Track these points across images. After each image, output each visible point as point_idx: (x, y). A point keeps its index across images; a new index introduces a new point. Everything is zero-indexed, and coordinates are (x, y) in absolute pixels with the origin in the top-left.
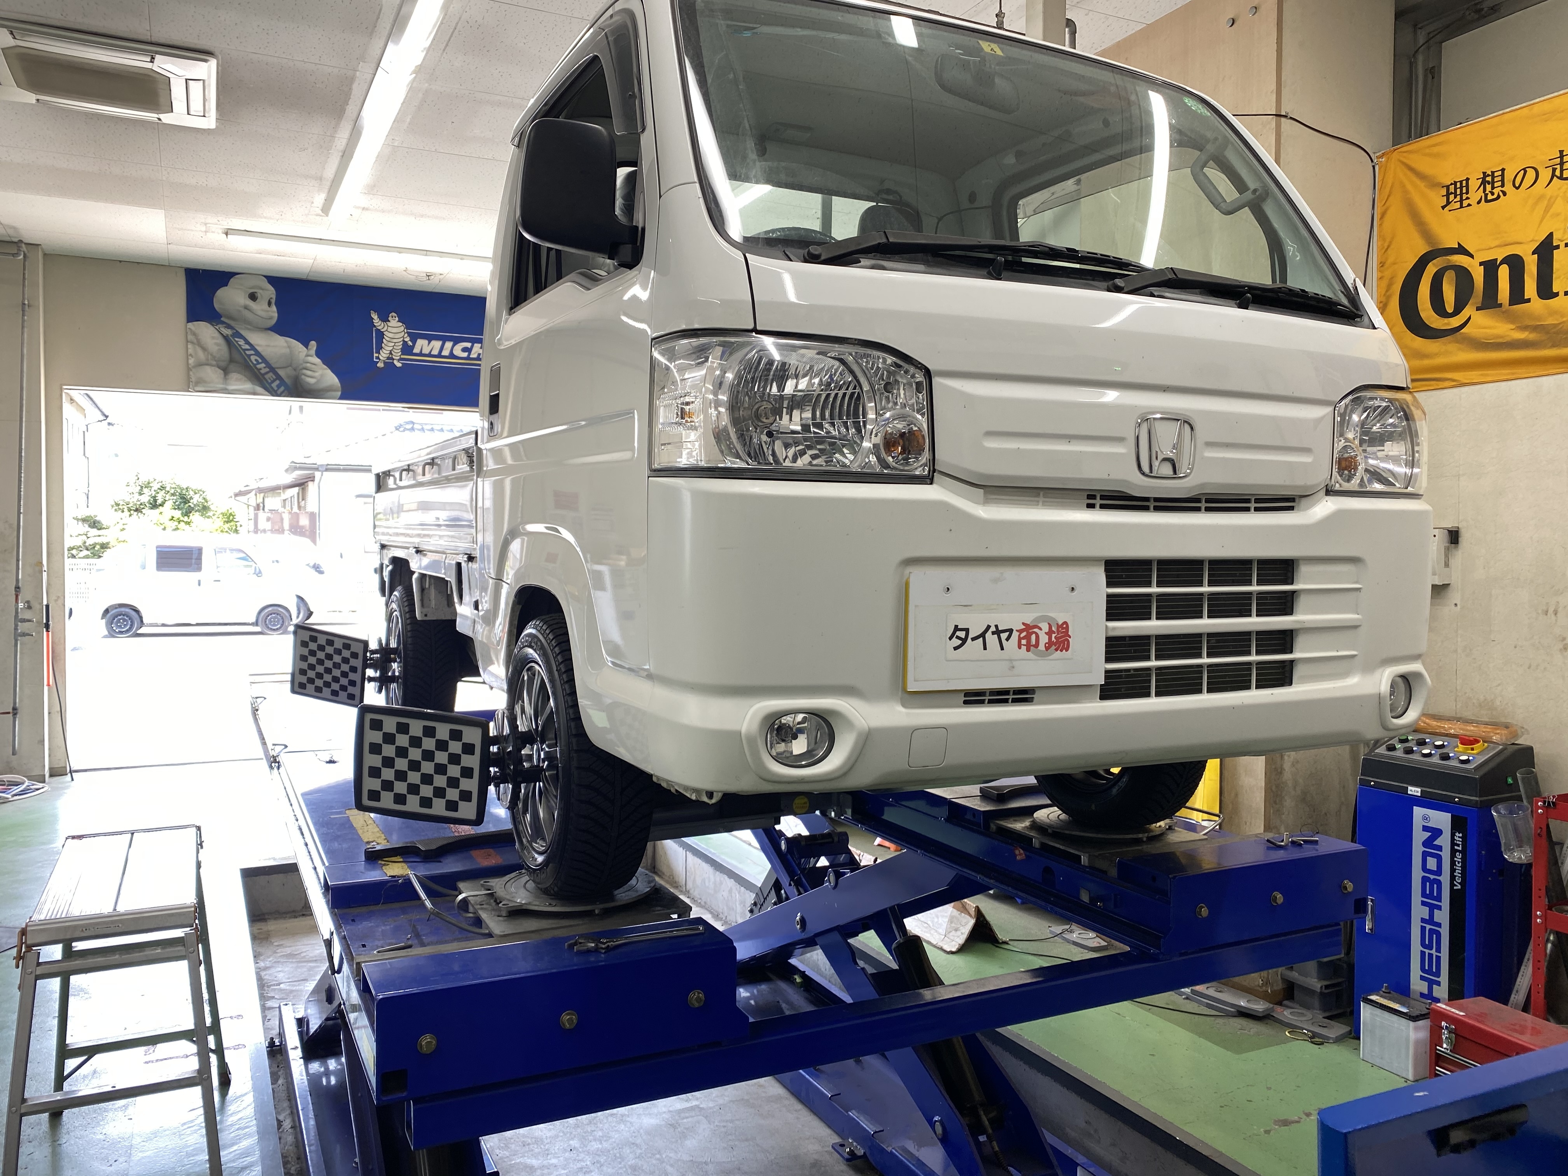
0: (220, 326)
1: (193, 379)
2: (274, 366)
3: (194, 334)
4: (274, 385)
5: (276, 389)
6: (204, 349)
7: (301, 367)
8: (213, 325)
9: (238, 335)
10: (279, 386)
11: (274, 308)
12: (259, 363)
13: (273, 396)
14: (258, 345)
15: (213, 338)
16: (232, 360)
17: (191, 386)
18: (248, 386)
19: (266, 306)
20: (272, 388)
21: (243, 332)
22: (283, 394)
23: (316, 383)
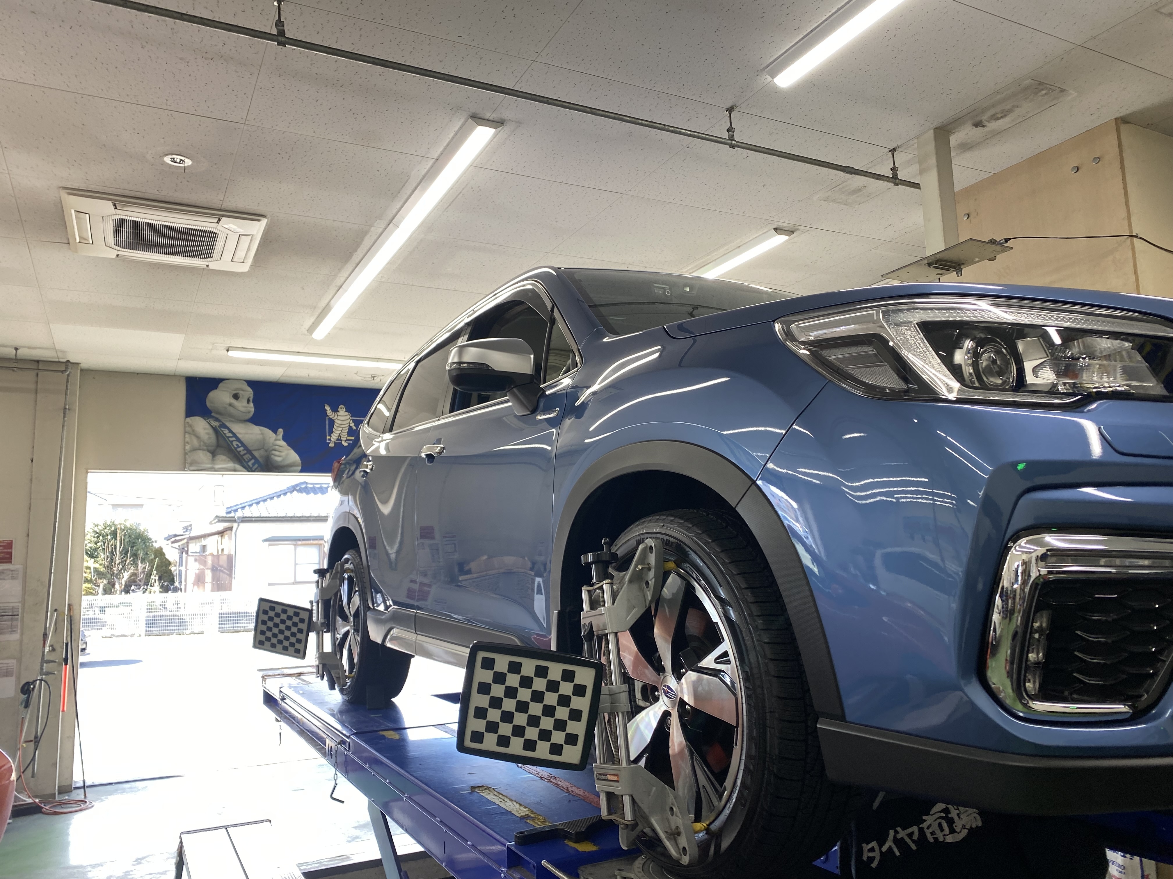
0: (209, 419)
1: (189, 460)
2: (250, 448)
3: (190, 426)
4: (250, 464)
5: (251, 466)
6: (198, 437)
7: (271, 449)
8: (205, 419)
9: (224, 426)
10: (253, 464)
11: (252, 405)
12: (239, 447)
13: (249, 471)
14: (239, 433)
15: (205, 429)
16: (218, 445)
17: (187, 467)
18: (231, 465)
19: (245, 403)
20: (249, 466)
21: (228, 424)
22: (257, 470)
23: (282, 461)
